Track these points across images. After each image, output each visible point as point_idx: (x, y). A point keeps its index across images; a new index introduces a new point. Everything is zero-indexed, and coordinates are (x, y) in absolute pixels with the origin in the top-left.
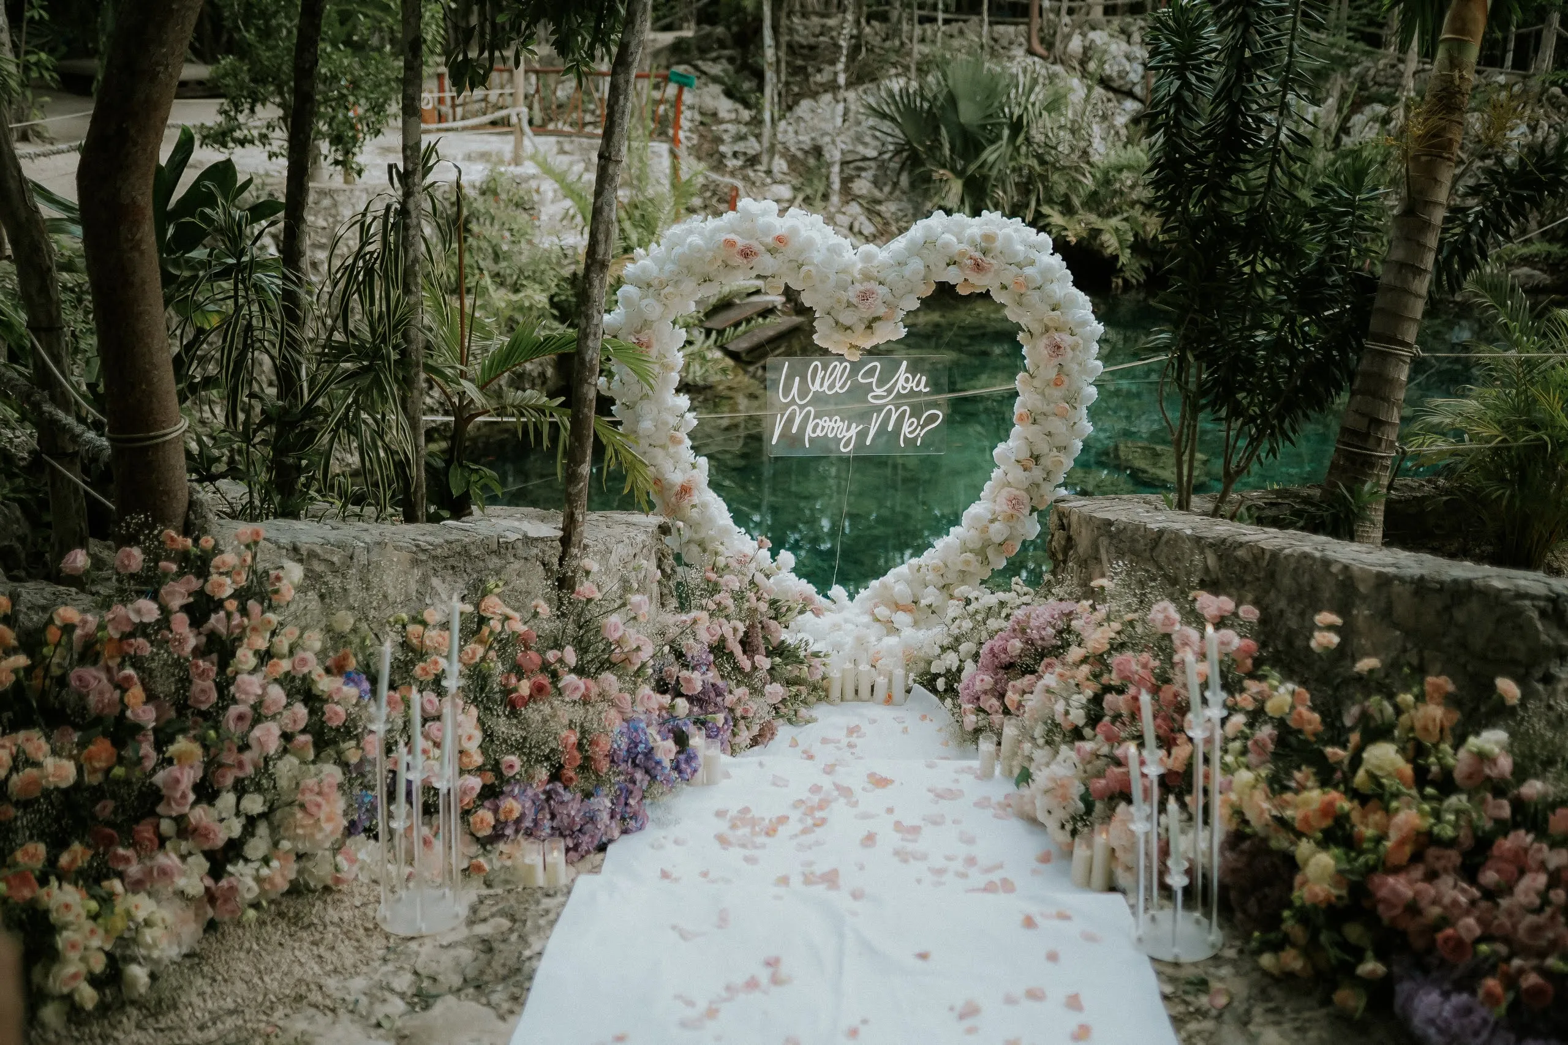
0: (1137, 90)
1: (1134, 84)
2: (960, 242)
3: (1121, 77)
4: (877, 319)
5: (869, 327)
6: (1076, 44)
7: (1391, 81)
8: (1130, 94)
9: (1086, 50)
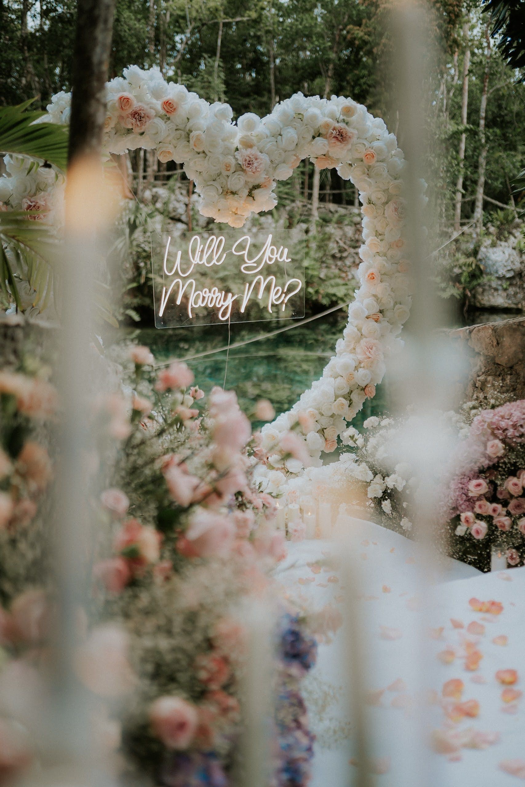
0: (184, 218)
1: (181, 215)
2: (324, 115)
3: (174, 211)
4: (257, 187)
5: (250, 195)
6: (148, 194)
7: (306, 213)
8: (179, 220)
9: (153, 197)
